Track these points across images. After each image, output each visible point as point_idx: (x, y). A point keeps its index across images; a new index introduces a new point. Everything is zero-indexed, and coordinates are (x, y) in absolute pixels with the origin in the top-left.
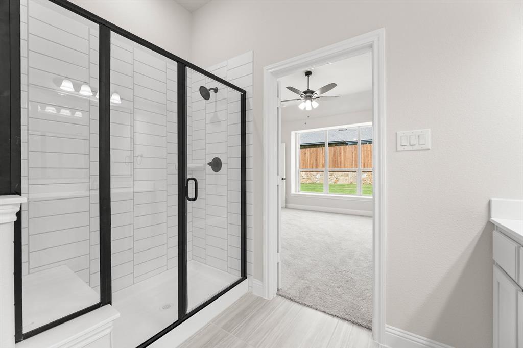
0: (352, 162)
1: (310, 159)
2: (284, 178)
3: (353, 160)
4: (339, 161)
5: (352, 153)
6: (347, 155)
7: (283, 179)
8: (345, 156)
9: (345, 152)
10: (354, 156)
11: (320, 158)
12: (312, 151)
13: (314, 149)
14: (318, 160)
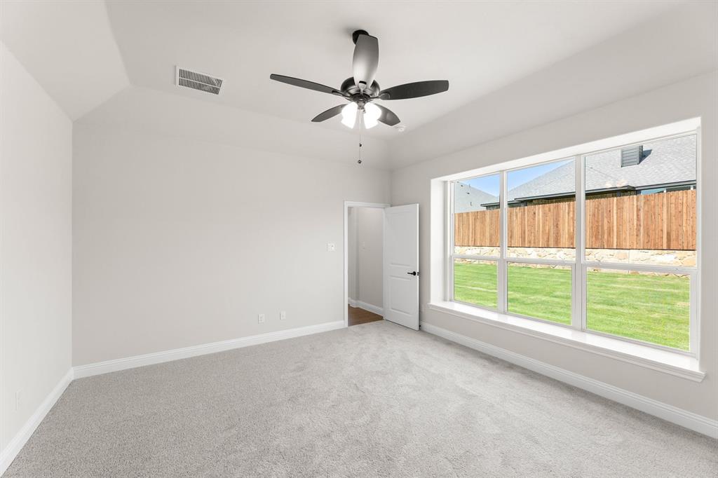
0: (638, 230)
1: (544, 223)
2: (417, 271)
3: (639, 225)
4: (605, 228)
5: (638, 210)
6: (626, 215)
7: (414, 274)
8: (620, 217)
9: (620, 209)
10: (642, 218)
11: (564, 220)
12: (547, 209)
13: (552, 206)
14: (561, 226)
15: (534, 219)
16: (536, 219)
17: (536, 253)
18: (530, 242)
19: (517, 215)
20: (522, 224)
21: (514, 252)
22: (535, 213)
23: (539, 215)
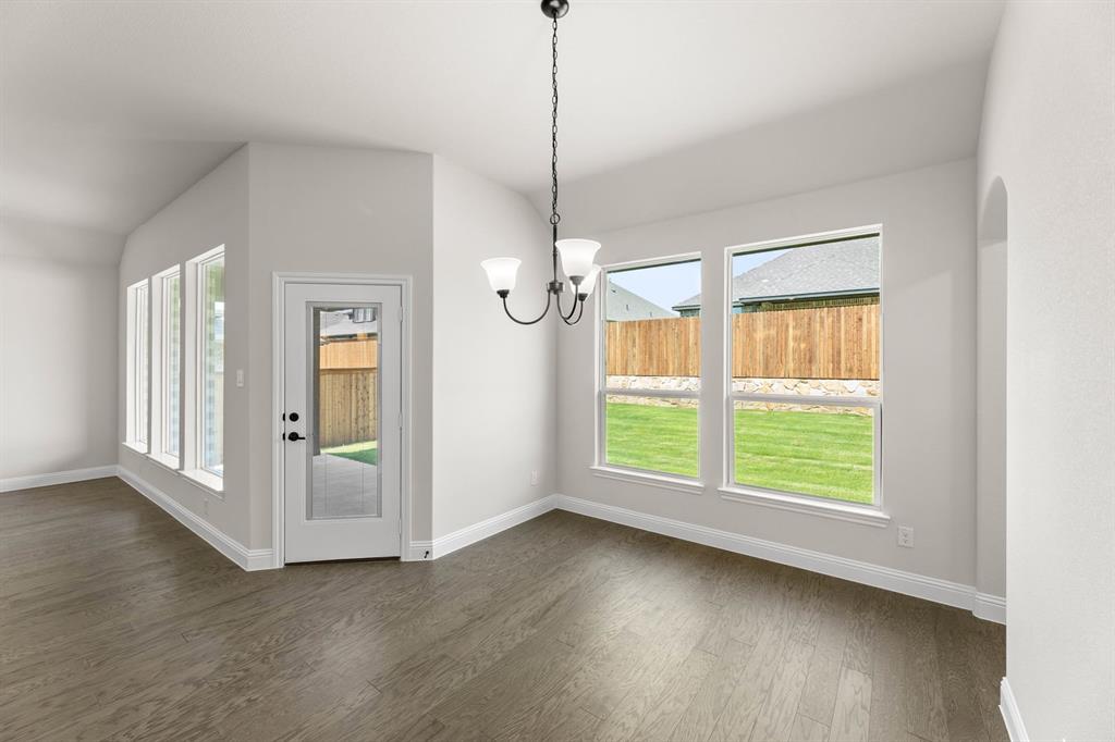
15: (859, 329)
16: (864, 329)
17: (865, 390)
18: (851, 370)
19: (822, 323)
20: (834, 336)
21: (818, 387)
22: (860, 319)
23: (869, 322)
